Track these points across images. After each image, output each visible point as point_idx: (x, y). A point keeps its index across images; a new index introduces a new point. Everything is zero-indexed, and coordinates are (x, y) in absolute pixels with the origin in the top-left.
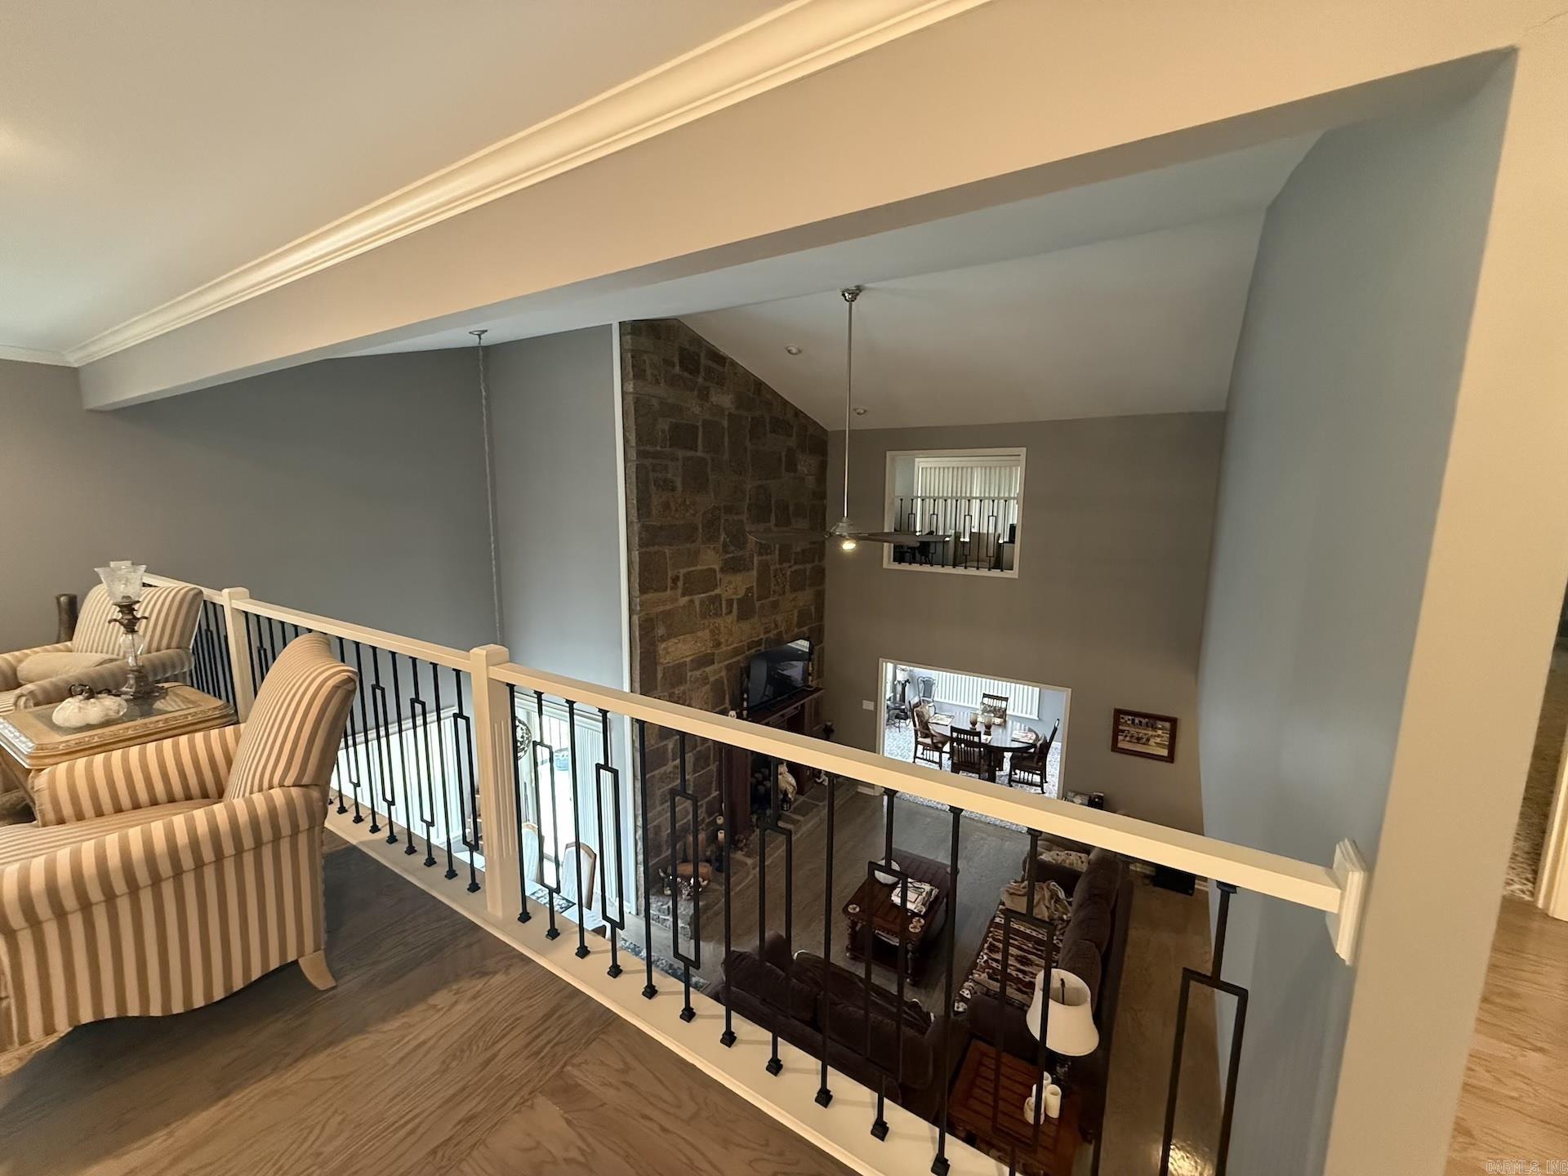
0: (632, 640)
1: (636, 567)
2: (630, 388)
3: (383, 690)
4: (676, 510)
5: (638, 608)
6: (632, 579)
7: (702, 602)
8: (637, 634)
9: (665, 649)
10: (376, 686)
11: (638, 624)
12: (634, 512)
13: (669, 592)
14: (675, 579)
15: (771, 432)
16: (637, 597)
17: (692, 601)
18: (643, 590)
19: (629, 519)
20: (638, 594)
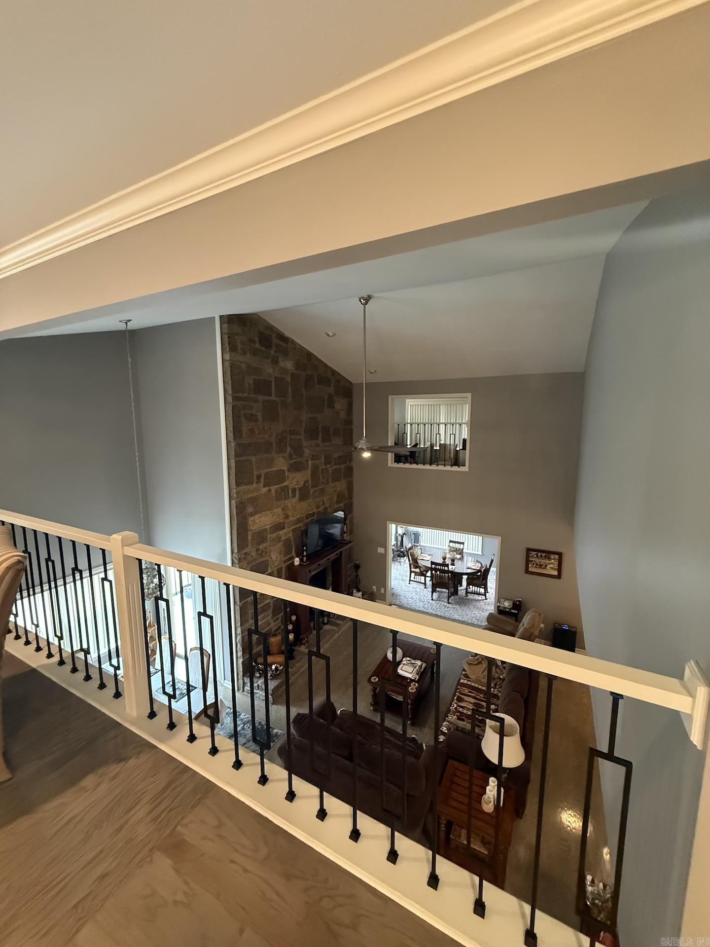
0: (232, 516)
1: (233, 469)
2: (227, 357)
3: (53, 562)
4: (259, 434)
5: (236, 496)
6: (231, 477)
7: (276, 491)
8: (235, 512)
9: (252, 521)
10: (49, 559)
11: (235, 506)
12: (231, 435)
13: (255, 485)
14: (259, 477)
15: (318, 383)
16: (234, 489)
17: (270, 491)
18: (238, 484)
19: (228, 439)
20: (235, 487)
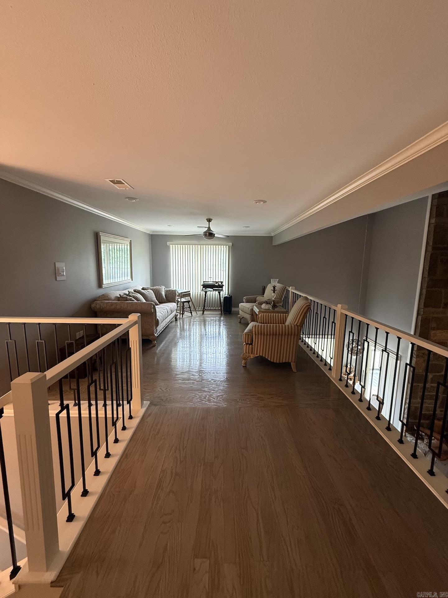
0: (417, 325)
1: (424, 296)
2: (433, 221)
5: (422, 313)
6: (421, 301)
8: (420, 324)
9: (434, 333)
11: (420, 320)
12: (426, 273)
13: (441, 309)
16: (422, 309)
18: (425, 306)
19: (424, 276)
20: (423, 307)
